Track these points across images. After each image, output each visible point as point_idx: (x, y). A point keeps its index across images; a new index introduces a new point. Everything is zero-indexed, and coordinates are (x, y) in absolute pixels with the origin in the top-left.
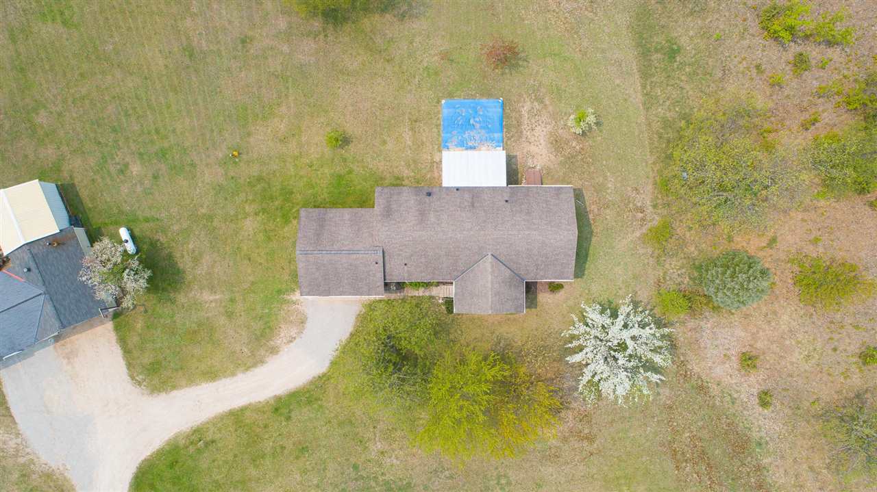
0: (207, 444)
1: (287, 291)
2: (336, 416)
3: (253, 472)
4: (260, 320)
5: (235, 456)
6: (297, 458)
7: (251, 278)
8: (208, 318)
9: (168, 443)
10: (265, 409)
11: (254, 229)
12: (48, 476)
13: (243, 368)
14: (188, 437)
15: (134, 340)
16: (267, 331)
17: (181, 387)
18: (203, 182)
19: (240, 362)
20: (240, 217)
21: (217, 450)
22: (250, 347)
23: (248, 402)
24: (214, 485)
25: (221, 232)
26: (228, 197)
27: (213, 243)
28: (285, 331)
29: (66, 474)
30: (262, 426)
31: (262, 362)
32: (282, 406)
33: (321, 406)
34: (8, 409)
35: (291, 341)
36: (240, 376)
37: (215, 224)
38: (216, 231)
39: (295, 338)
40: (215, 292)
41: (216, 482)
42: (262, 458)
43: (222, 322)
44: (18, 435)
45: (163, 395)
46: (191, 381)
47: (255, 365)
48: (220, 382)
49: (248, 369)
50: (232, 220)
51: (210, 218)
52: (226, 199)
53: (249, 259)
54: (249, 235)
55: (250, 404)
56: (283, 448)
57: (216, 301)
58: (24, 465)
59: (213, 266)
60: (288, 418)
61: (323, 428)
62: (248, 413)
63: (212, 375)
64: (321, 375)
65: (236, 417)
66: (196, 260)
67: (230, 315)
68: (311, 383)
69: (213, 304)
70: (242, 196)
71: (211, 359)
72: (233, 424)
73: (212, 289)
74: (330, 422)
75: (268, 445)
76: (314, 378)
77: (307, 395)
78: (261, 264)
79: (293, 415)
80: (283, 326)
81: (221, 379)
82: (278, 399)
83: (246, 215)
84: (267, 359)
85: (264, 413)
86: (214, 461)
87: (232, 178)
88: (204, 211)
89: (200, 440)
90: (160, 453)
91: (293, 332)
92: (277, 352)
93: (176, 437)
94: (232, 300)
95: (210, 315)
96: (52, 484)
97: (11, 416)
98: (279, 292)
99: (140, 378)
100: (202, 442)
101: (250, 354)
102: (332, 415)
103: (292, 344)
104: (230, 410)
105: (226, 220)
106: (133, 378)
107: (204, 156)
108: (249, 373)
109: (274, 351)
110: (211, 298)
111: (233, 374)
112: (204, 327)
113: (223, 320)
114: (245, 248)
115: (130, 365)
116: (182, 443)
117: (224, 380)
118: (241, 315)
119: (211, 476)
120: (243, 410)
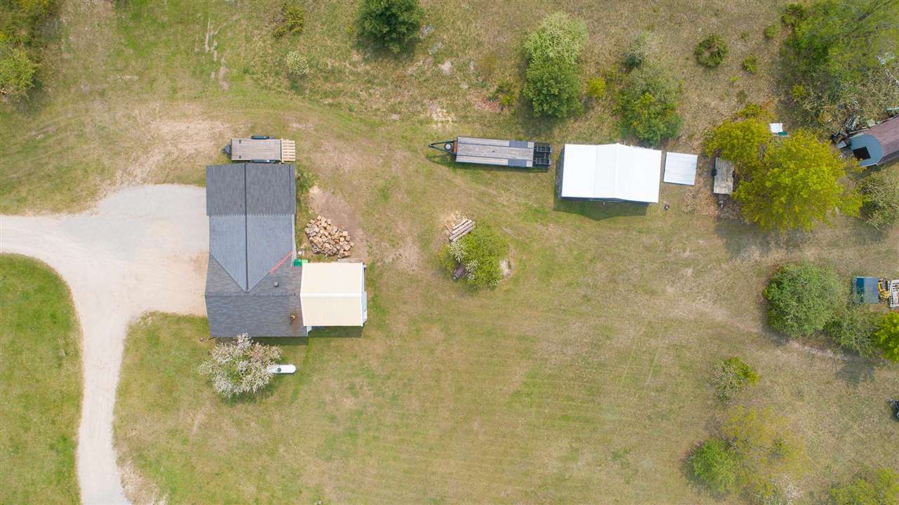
0: (61, 358)
1: (171, 499)
2: (35, 493)
3: (17, 391)
4: (156, 459)
5: (38, 381)
6: (11, 439)
7: (199, 467)
8: (178, 410)
9: (76, 322)
10: (70, 428)
11: (243, 491)
12: (93, 194)
13: (117, 424)
14: (74, 343)
15: (188, 331)
16: (143, 462)
17: (124, 358)
18: (309, 462)
19: (124, 423)
20: (261, 483)
21: (51, 366)
22: (135, 439)
23: (83, 415)
24: (19, 350)
25: (254, 459)
26: (285, 480)
27: (247, 446)
28: (135, 479)
29: (87, 211)
30: (56, 418)
31: (115, 445)
32: (65, 446)
33: (51, 483)
34: (173, 182)
35: (122, 482)
36: (111, 418)
37: (265, 456)
38: (257, 454)
39: (124, 487)
40: (200, 428)
41: (21, 352)
42: (25, 406)
43: (169, 422)
44: (144, 181)
45: (124, 336)
46: (126, 369)
47: (116, 437)
48: (114, 396)
49: (115, 428)
50: (261, 474)
51: (271, 454)
52: (283, 477)
53: (217, 474)
54: (240, 484)
55: (80, 416)
56: (27, 430)
57: (192, 425)
58: (113, 174)
59: (226, 436)
60: (52, 447)
61: (29, 476)
62: (73, 410)
63: (123, 391)
64: (79, 496)
65: (73, 398)
66: (238, 423)
67: (172, 433)
68: (76, 484)
69: (189, 420)
70: (279, 494)
71: (139, 397)
72: (68, 391)
73: (204, 427)
74: (33, 484)
75: (35, 417)
76: (80, 489)
77: (66, 474)
78: (208, 483)
79: (53, 453)
80: (140, 480)
81: (116, 398)
82: (74, 446)
83: (259, 489)
84: (116, 451)
85: (67, 426)
86: (41, 358)
87: (301, 492)
88: (281, 450)
89: (66, 354)
90: (70, 310)
91: (130, 488)
92: (118, 464)
93: (79, 332)
94: (185, 441)
95: (181, 413)
96: (84, 193)
97: (164, 182)
98: (174, 491)
99: (149, 321)
100: (64, 355)
101: (128, 436)
102: (38, 490)
103: (120, 481)
104: (83, 395)
105: (263, 468)
106: (152, 314)
107: (334, 474)
108: (110, 428)
109: (121, 461)
110: (196, 423)
111: (115, 412)
112: (173, 403)
113: (171, 423)
114: (229, 475)
115: (165, 316)
116: (72, 335)
117: (113, 401)
118: (168, 443)
119: (29, 349)
120: (78, 407)
